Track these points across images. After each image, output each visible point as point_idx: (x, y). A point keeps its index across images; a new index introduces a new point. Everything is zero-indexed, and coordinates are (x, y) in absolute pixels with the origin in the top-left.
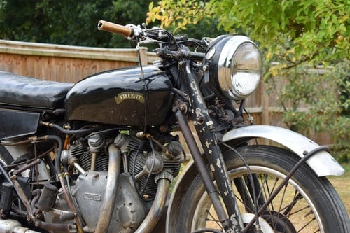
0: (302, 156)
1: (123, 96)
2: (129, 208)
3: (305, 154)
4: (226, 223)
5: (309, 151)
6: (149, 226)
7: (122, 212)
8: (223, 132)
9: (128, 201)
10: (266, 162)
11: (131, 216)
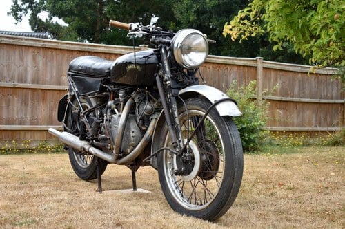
0: (213, 103)
1: (130, 67)
2: (132, 134)
3: (215, 101)
4: (175, 144)
5: (218, 99)
6: (142, 146)
7: (128, 137)
8: (180, 89)
9: (133, 130)
10: (199, 108)
11: (132, 139)
